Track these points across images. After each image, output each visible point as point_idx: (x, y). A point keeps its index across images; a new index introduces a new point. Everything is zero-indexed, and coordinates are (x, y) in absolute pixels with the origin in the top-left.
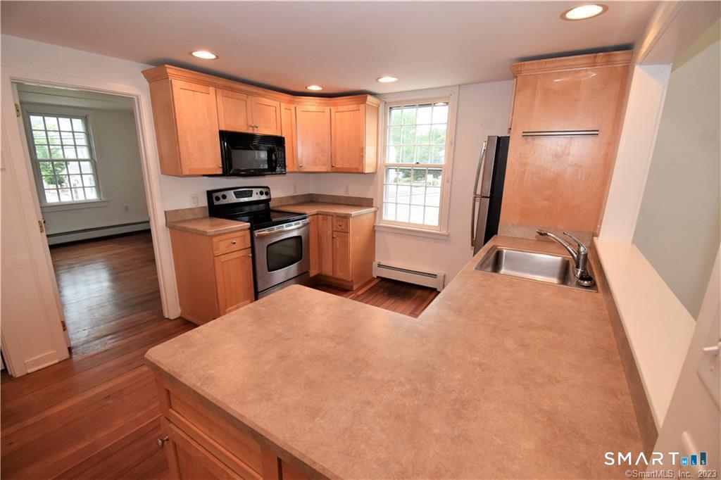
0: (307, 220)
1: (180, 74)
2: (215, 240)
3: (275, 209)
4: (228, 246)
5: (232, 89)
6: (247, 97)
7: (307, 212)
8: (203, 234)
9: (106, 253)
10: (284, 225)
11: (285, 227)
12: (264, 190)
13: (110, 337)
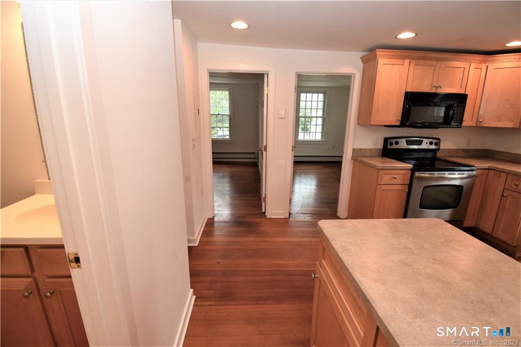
0: (474, 173)
1: (385, 54)
2: (381, 172)
3: (442, 158)
4: (390, 179)
5: (424, 58)
6: (437, 63)
7: (476, 165)
8: (374, 167)
9: (318, 171)
10: (447, 173)
11: (447, 174)
12: (434, 141)
13: (308, 215)
